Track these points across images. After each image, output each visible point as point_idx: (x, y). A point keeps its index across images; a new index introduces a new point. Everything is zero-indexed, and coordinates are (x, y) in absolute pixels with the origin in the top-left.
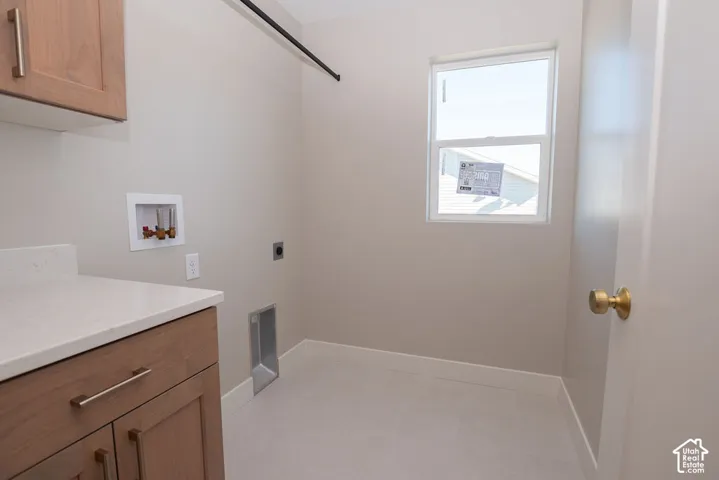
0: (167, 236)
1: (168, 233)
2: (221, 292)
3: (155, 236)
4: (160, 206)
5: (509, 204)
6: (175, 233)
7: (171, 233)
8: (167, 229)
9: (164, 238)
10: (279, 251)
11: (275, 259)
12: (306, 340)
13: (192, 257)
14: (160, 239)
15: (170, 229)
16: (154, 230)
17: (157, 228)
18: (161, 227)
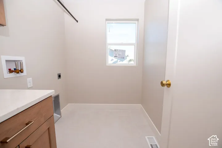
0: (20, 72)
1: (20, 71)
2: (54, 90)
3: (14, 72)
4: (17, 61)
5: (120, 61)
6: (23, 71)
7: (21, 71)
8: (20, 69)
9: (19, 73)
10: (59, 76)
11: (58, 79)
12: (69, 104)
13: (30, 80)
14: (17, 73)
15: (21, 69)
16: (14, 70)
17: (15, 69)
18: (17, 69)
